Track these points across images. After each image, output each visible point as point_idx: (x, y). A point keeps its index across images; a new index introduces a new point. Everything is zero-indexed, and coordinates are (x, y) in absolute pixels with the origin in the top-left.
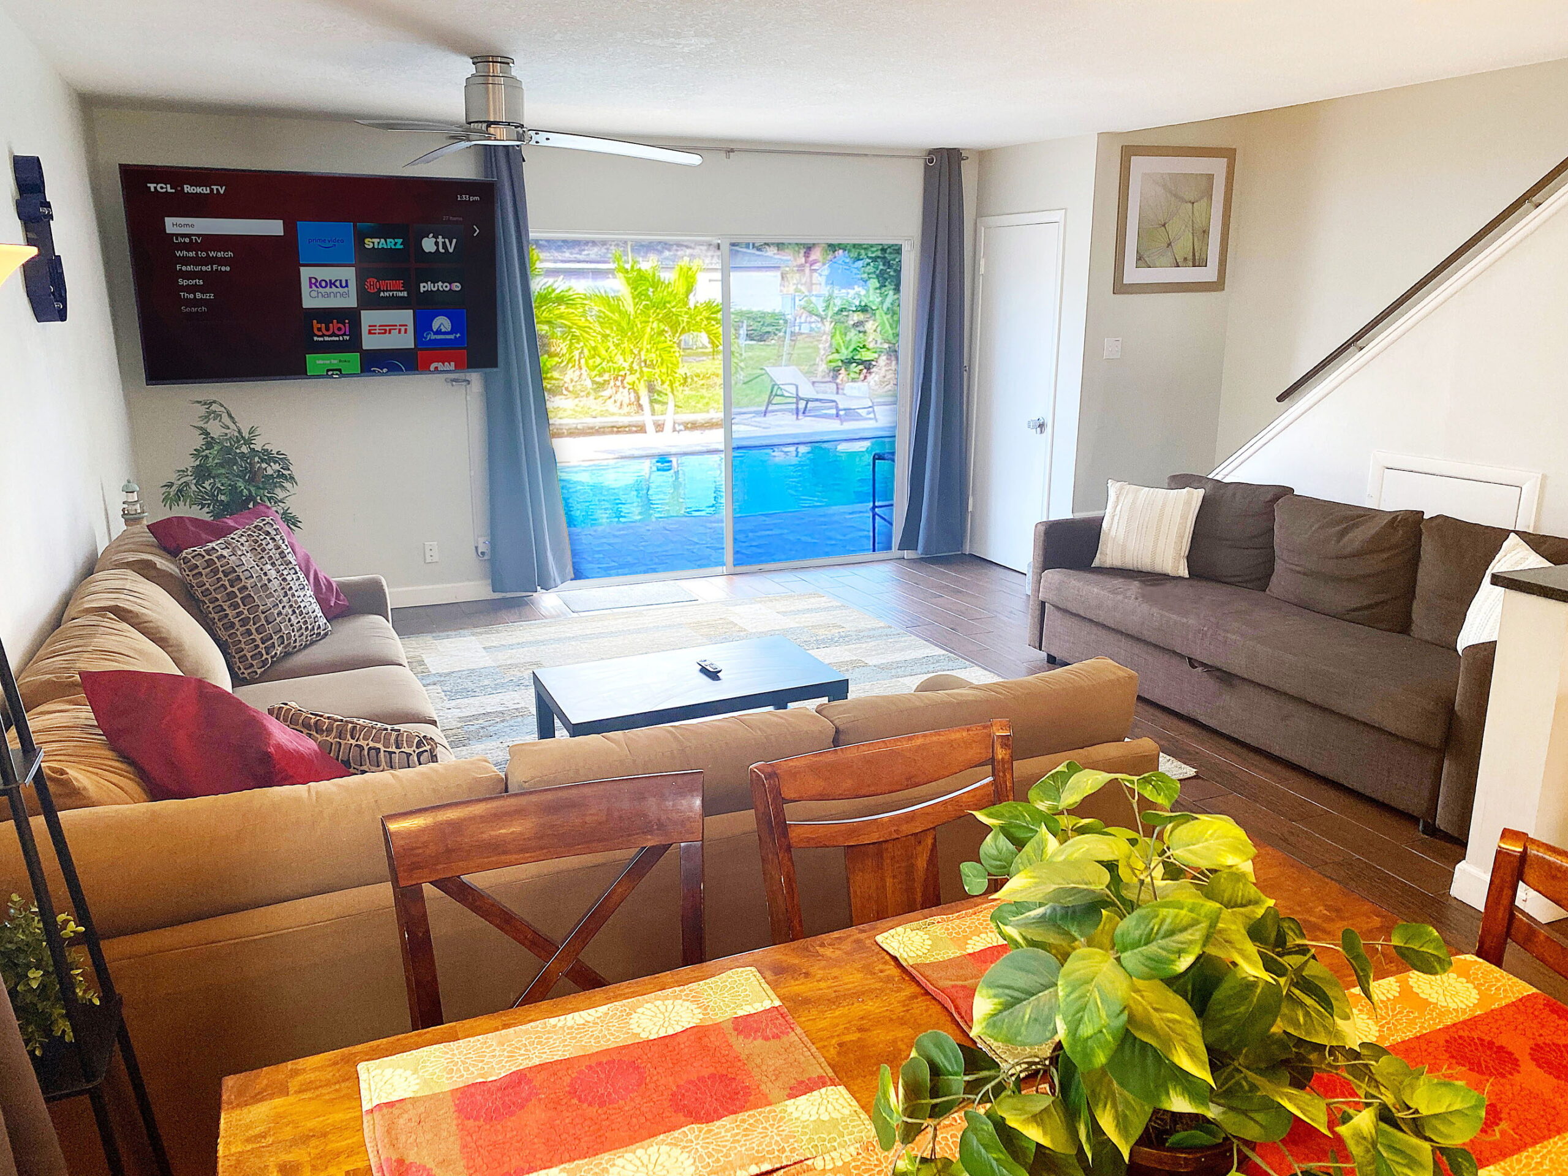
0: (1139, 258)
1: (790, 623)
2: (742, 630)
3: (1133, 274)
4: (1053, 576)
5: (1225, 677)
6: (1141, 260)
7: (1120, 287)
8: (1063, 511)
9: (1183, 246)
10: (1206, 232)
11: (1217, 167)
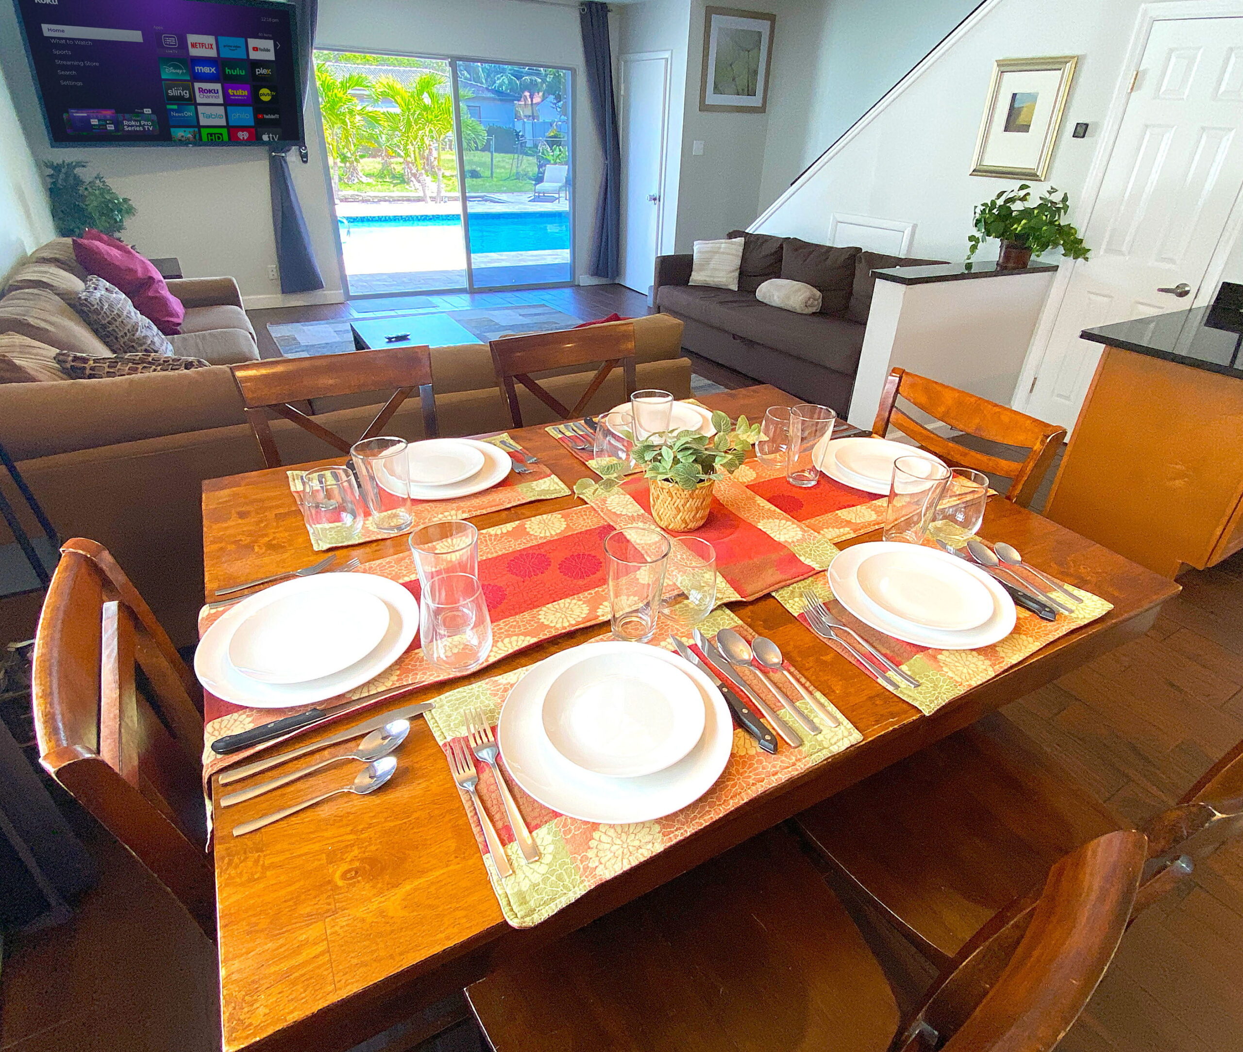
0: (716, 87)
1: (526, 321)
2: (497, 324)
3: (712, 99)
4: (664, 289)
5: (750, 343)
6: (717, 90)
7: (704, 107)
8: (669, 250)
9: (742, 81)
10: (756, 72)
11: (763, 26)
